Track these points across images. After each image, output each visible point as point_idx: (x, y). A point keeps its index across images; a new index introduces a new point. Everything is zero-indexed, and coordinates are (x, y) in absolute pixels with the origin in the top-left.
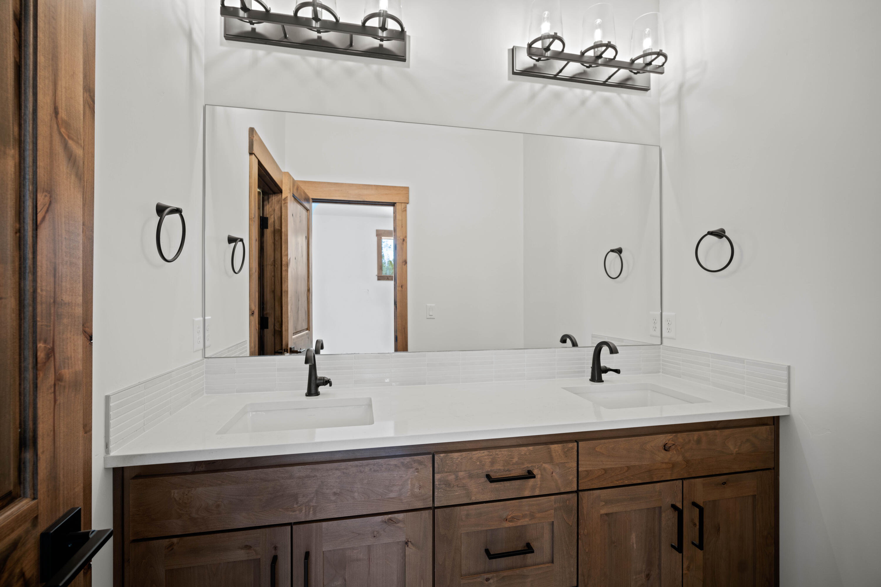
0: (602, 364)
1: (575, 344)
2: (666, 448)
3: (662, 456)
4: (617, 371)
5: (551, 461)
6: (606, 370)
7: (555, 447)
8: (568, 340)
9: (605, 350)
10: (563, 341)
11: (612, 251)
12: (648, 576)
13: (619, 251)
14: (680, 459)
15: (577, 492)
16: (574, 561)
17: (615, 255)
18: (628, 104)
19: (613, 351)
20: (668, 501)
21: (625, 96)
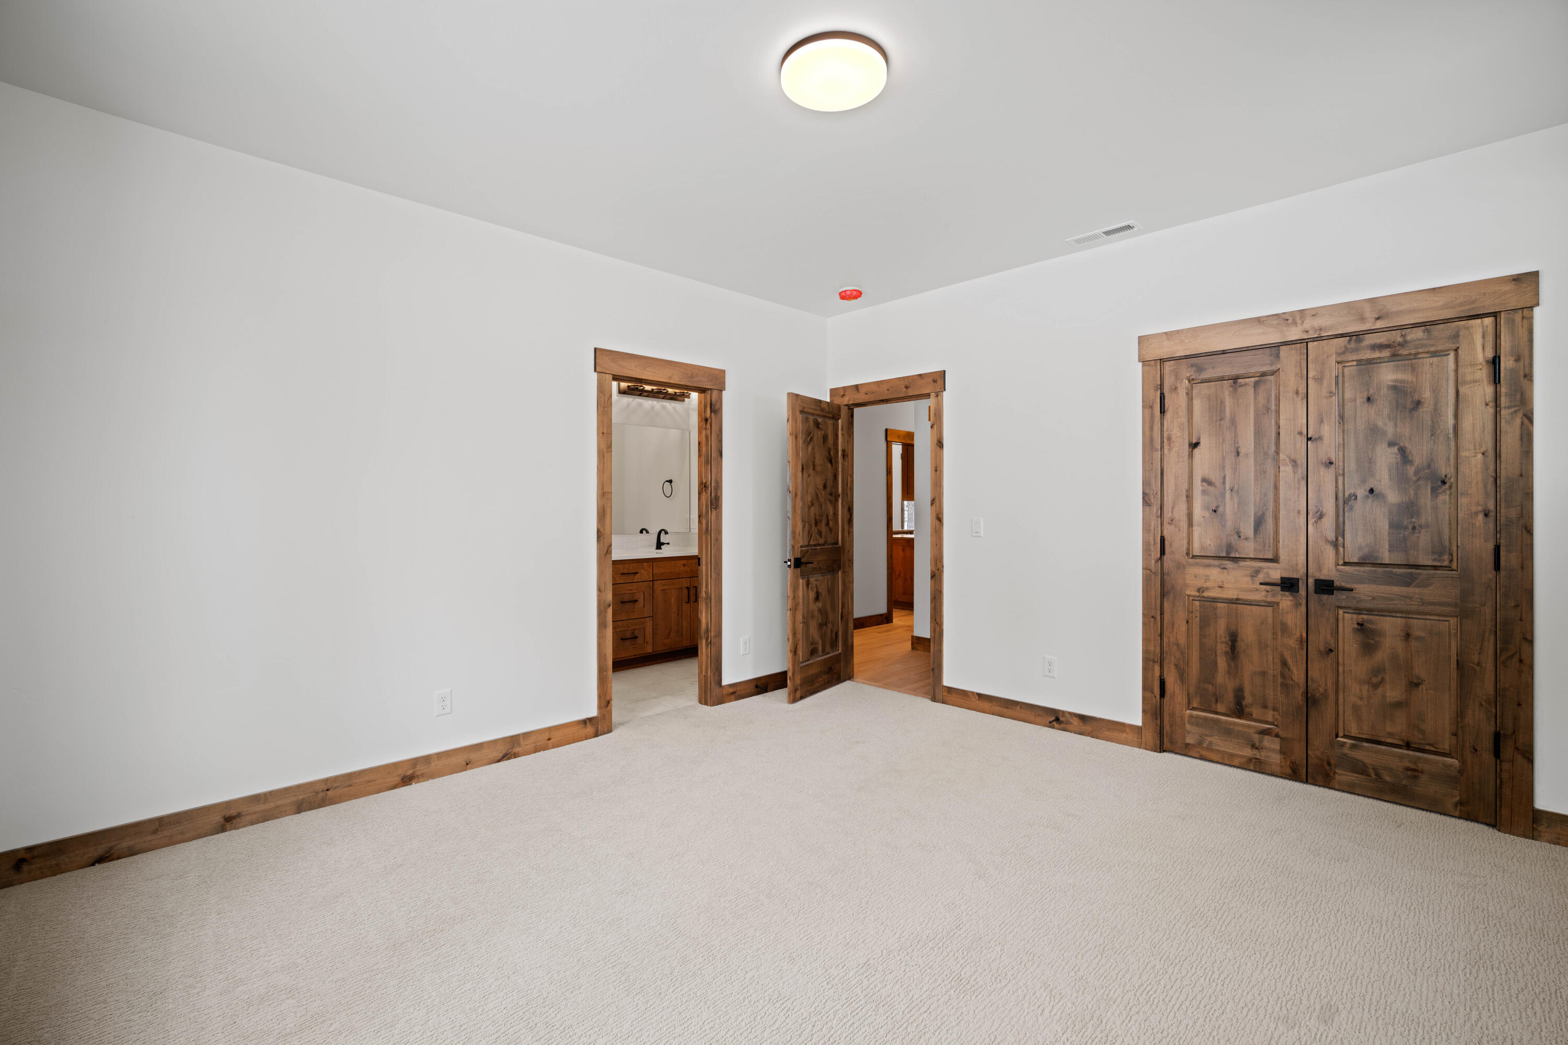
0: (661, 541)
1: (647, 532)
2: (684, 565)
3: (683, 568)
4: (668, 544)
5: (644, 569)
6: (663, 544)
7: (645, 564)
8: (644, 532)
9: (663, 534)
10: (641, 532)
11: (667, 481)
12: (678, 614)
13: (670, 481)
14: (689, 570)
15: (653, 581)
16: (651, 606)
17: (668, 484)
18: (674, 409)
19: (666, 533)
20: (685, 585)
21: (672, 404)
